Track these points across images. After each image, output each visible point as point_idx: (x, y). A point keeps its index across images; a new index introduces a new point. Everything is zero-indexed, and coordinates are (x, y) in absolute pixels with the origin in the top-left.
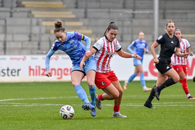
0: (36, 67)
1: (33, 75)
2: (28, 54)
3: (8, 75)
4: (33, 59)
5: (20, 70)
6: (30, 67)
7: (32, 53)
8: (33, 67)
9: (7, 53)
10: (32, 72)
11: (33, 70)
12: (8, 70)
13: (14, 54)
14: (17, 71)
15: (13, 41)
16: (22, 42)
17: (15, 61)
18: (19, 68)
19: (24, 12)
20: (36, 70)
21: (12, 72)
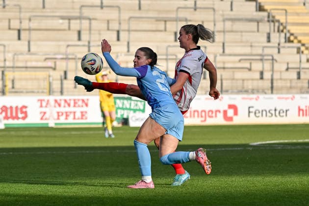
0: (306, 107)
1: (303, 115)
2: (297, 93)
3: (276, 116)
4: (302, 98)
5: (288, 110)
6: (299, 107)
7: (302, 93)
8: (303, 107)
9: (274, 91)
10: (301, 112)
11: (303, 110)
12: (275, 110)
13: (282, 94)
14: (285, 111)
15: (281, 79)
16: (291, 80)
17: (284, 100)
18: (287, 109)
19: (293, 47)
20: (306, 110)
21: (279, 113)
